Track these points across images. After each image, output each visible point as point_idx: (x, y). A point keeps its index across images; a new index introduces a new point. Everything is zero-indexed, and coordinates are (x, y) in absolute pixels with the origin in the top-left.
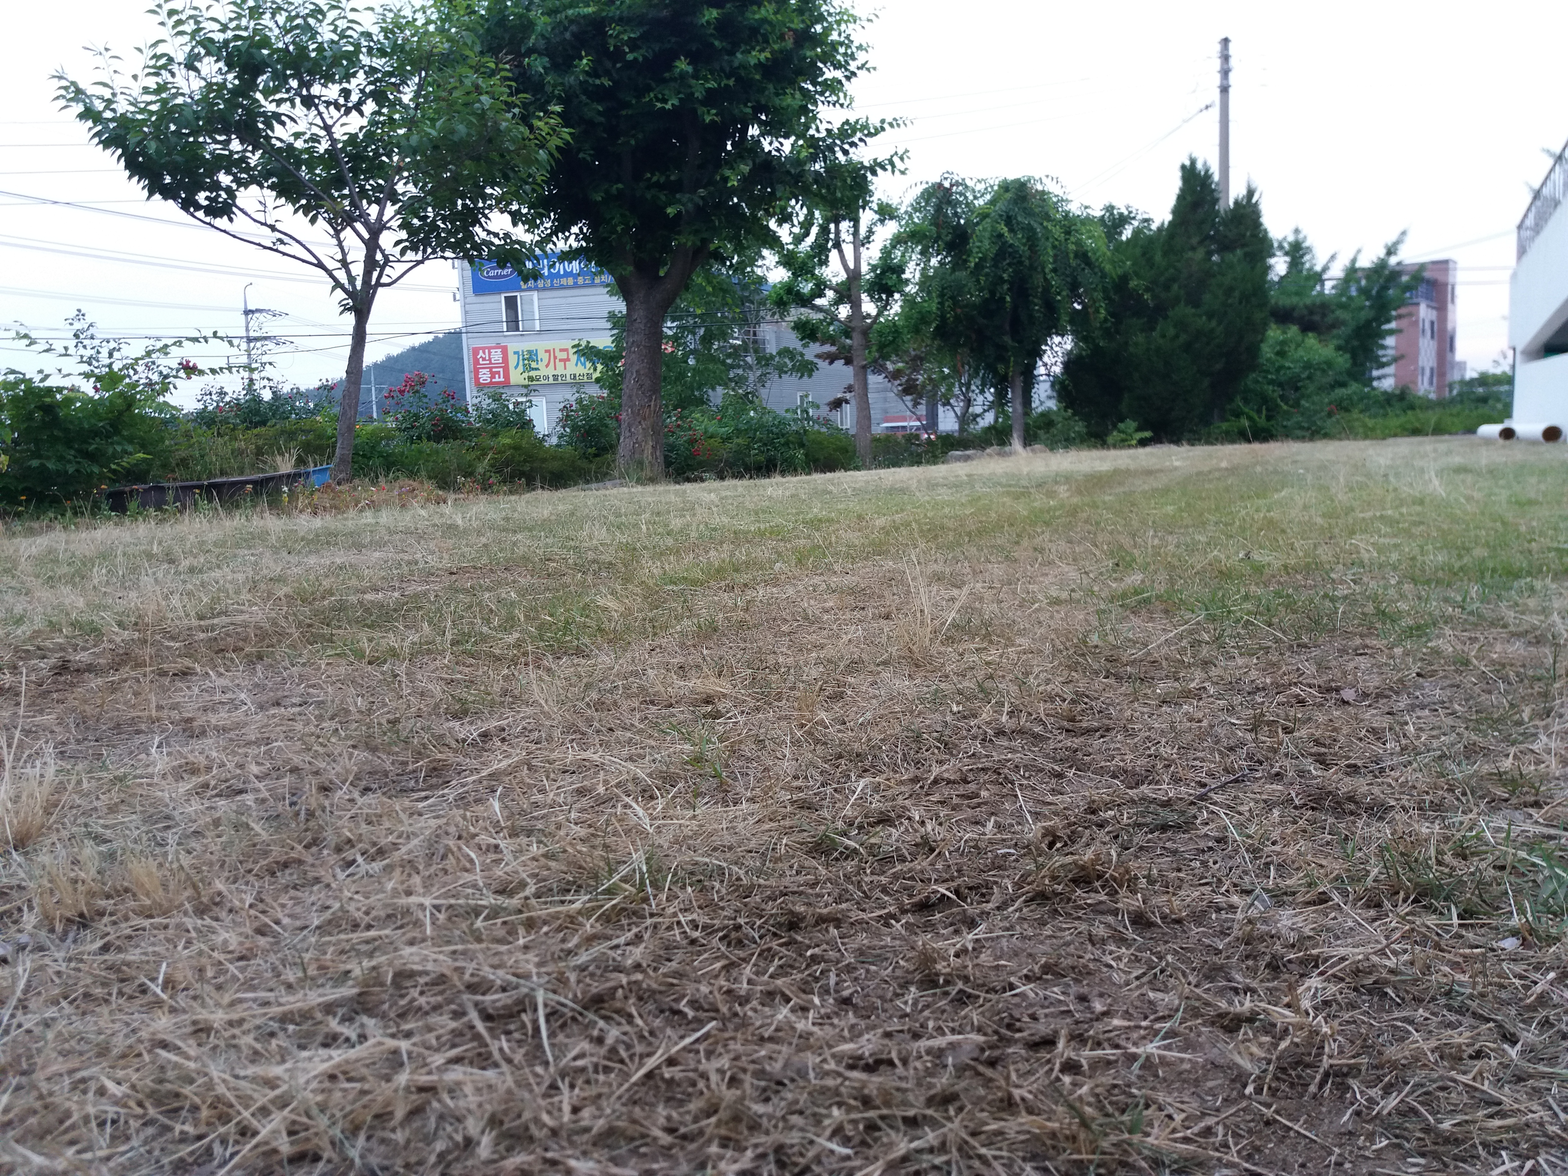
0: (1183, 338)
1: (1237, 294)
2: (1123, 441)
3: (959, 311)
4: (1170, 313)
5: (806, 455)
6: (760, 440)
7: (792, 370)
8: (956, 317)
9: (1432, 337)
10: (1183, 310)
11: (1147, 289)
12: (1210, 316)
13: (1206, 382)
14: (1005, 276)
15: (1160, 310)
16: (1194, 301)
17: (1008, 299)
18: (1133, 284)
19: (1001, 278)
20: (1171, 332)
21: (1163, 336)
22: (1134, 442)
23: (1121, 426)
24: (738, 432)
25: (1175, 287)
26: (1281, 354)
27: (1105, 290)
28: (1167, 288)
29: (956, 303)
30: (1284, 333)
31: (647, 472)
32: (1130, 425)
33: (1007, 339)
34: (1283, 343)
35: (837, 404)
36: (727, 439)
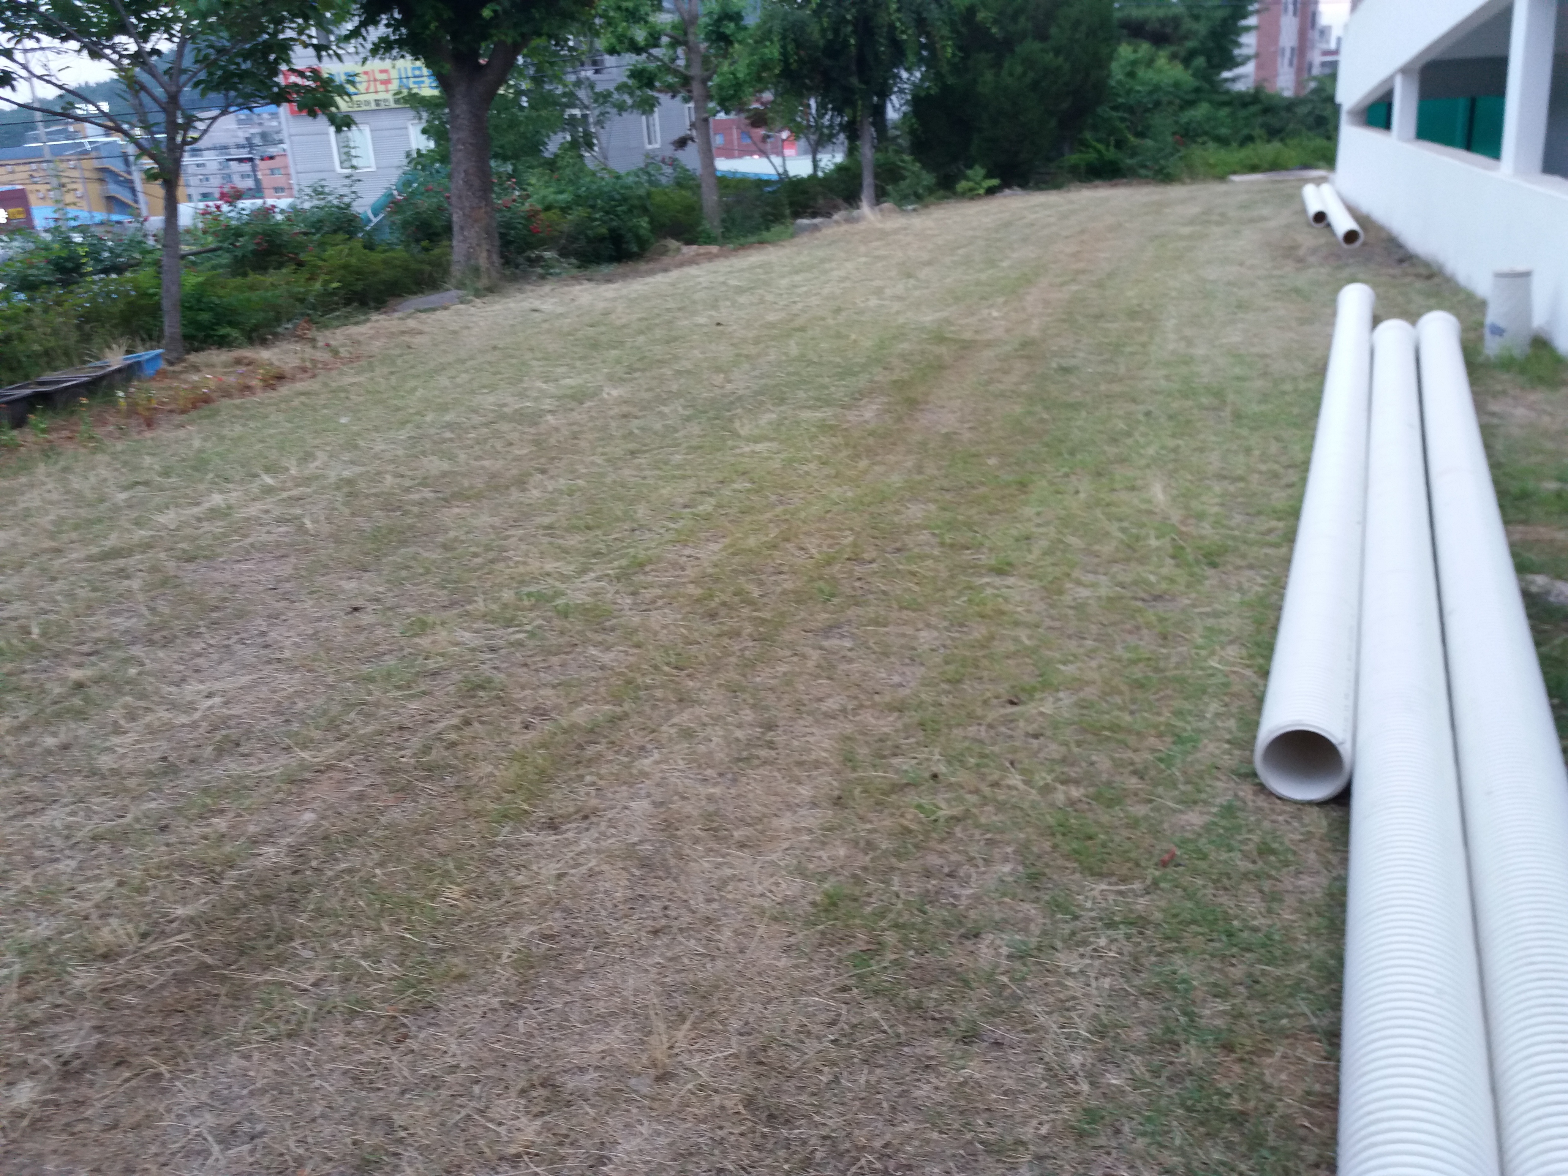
0: (1031, 75)
1: (1083, 28)
2: (971, 190)
3: (802, 53)
4: (1018, 49)
5: (651, 222)
6: (602, 209)
7: (632, 107)
8: (800, 61)
9: (1295, 14)
10: (1031, 46)
11: (995, 22)
12: (1057, 52)
13: (1053, 123)
14: (849, 17)
15: (1007, 45)
16: (1043, 37)
17: (852, 41)
18: (981, 15)
19: (844, 17)
20: (1019, 69)
21: (1011, 74)
22: (982, 191)
23: (970, 172)
24: (578, 200)
25: (1022, 19)
26: (1131, 75)
27: (952, 23)
28: (1015, 18)
29: (799, 45)
30: (1135, 51)
31: (484, 282)
32: (978, 172)
33: (854, 81)
34: (1134, 63)
35: (682, 143)
36: (565, 209)
